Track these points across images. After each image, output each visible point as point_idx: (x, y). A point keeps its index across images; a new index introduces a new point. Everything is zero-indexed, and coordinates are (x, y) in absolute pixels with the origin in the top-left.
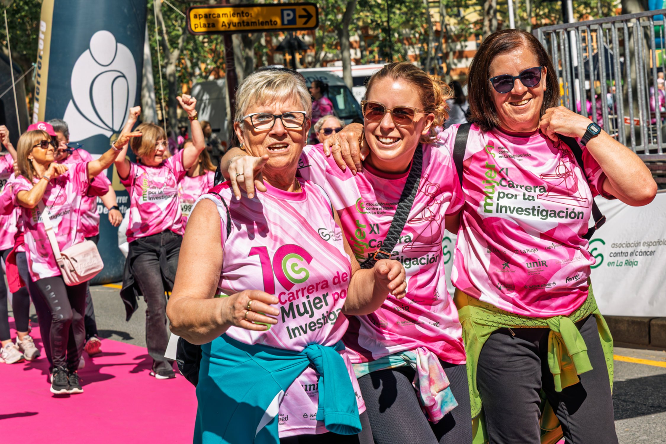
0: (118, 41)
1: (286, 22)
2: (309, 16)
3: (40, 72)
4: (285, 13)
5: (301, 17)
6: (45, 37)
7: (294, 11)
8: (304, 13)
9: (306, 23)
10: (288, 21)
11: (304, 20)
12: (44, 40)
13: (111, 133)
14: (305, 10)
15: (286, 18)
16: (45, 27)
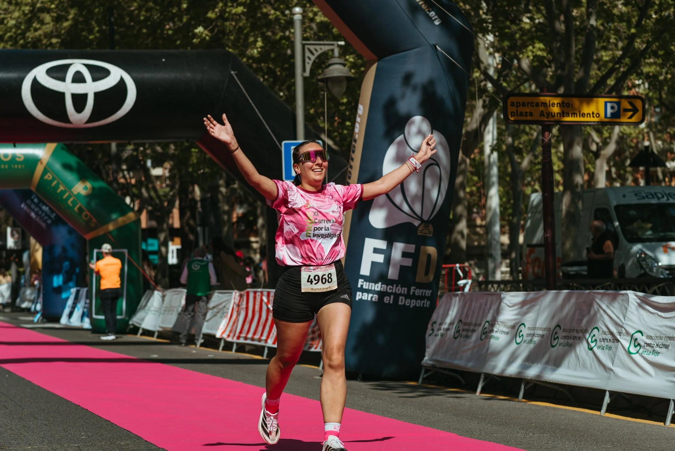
0: (434, 128)
1: (609, 115)
2: (634, 111)
3: (353, 156)
5: (626, 110)
6: (361, 121)
8: (629, 107)
9: (631, 118)
10: (612, 114)
11: (630, 113)
12: (361, 124)
13: (419, 222)
14: (631, 104)
16: (362, 110)
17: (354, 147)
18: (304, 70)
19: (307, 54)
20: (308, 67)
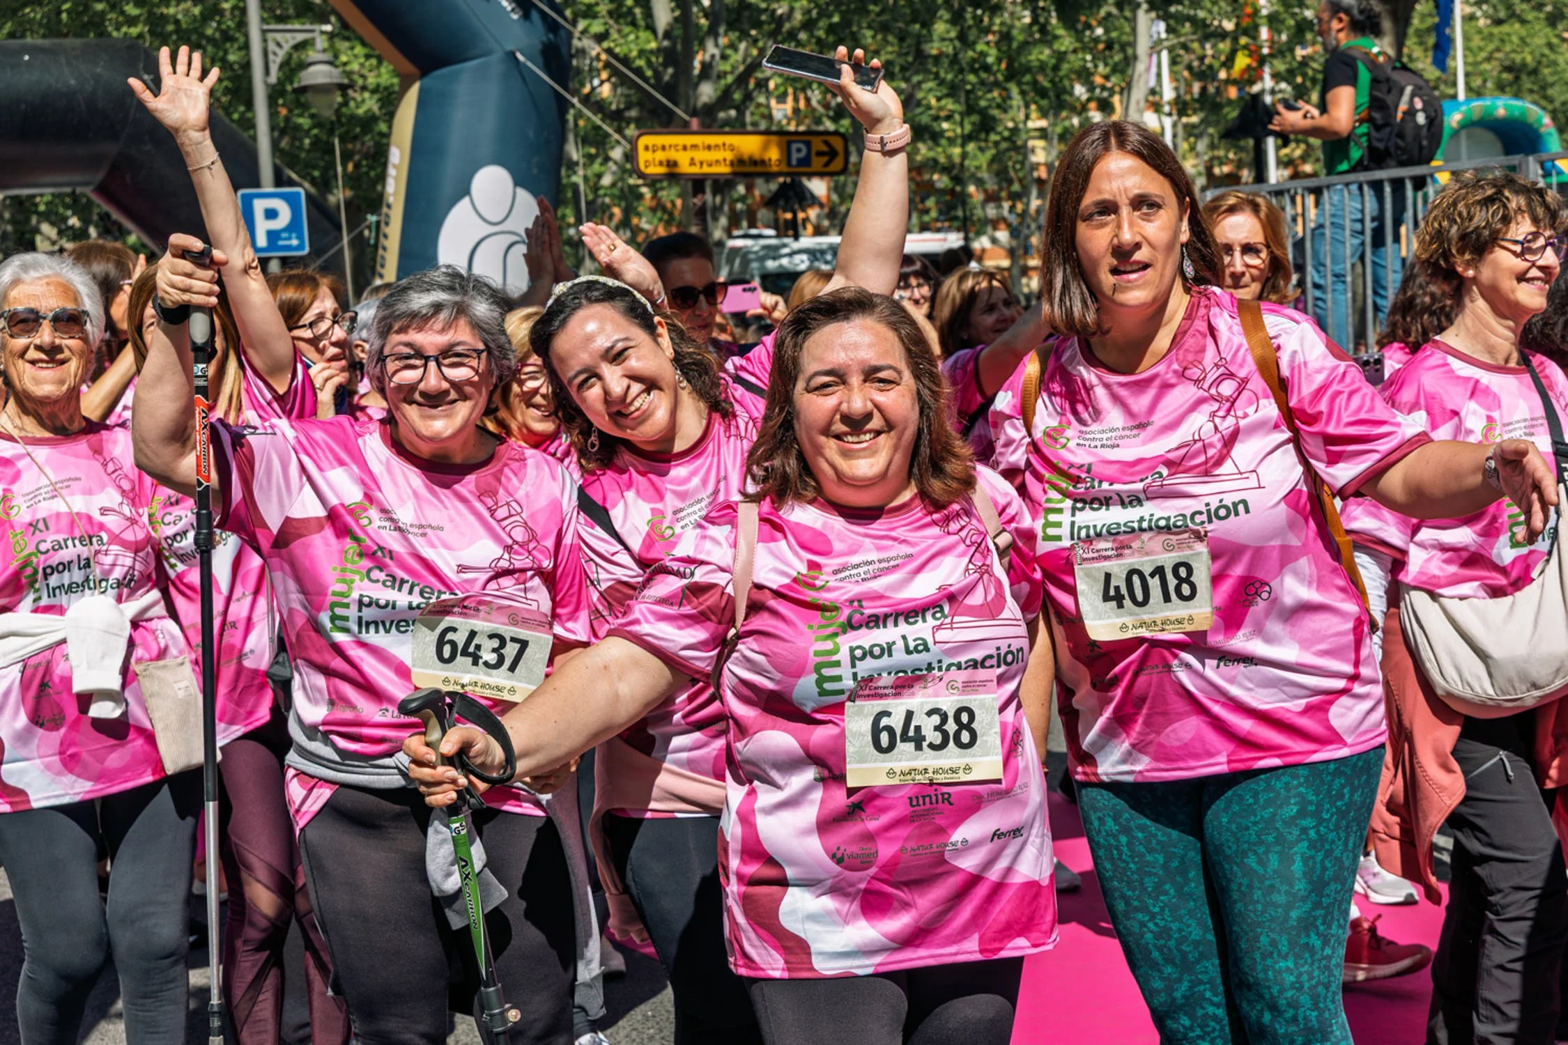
0: (518, 183)
1: (794, 162)
2: (832, 154)
3: (388, 230)
4: (794, 146)
5: (819, 154)
7: (808, 144)
8: (824, 148)
9: (827, 164)
10: (796, 160)
11: (825, 159)
12: (396, 179)
14: (827, 143)
15: (795, 156)
16: (398, 157)
17: (387, 216)
18: (267, 71)
19: (272, 46)
20: (274, 69)
